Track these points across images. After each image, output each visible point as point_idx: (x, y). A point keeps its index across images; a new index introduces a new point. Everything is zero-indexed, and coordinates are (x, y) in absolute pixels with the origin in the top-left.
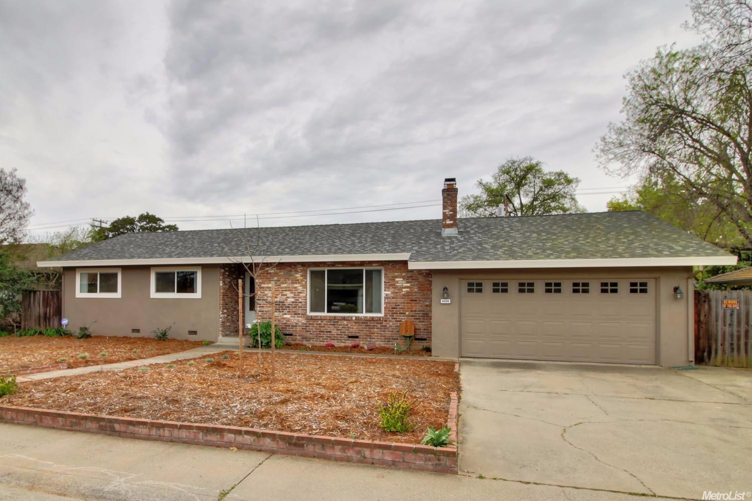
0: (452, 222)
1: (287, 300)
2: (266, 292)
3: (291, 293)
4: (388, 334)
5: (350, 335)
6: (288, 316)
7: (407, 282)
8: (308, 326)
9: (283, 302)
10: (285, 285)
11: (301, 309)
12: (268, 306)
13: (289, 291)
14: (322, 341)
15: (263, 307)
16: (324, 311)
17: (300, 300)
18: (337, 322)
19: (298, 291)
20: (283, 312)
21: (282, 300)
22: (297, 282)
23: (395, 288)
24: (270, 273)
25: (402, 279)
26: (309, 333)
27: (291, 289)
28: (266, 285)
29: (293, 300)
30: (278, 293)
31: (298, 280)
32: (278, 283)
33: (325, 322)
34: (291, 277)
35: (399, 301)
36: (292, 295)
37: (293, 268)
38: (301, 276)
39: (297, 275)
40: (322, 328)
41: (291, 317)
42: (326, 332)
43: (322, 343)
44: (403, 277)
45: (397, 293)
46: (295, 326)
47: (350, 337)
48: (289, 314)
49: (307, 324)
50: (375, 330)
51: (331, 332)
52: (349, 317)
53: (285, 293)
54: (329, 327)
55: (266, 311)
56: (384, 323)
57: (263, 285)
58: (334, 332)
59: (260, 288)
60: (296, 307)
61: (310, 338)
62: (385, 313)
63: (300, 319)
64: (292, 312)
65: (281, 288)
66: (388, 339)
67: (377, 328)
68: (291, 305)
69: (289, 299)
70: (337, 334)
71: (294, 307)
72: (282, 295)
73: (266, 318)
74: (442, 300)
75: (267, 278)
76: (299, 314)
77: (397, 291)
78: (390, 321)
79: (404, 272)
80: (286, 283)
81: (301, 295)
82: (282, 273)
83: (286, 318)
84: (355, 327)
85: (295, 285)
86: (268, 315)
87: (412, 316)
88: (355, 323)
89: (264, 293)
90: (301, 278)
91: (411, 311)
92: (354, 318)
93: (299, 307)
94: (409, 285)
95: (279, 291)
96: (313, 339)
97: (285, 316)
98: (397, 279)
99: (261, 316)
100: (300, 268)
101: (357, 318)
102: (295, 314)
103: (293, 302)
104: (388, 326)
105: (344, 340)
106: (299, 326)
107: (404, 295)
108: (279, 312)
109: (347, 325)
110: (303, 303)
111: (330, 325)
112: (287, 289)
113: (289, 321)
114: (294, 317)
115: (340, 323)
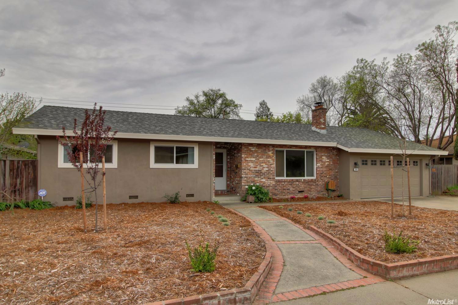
0: (324, 126)
1: (263, 169)
2: (250, 164)
3: (266, 164)
4: (319, 189)
5: (300, 190)
6: (264, 180)
7: (328, 159)
8: (277, 186)
9: (261, 171)
10: (262, 159)
11: (271, 175)
12: (251, 173)
13: (264, 163)
14: (284, 195)
15: (247, 174)
16: (283, 176)
17: (272, 170)
18: (293, 183)
19: (271, 163)
20: (260, 177)
21: (260, 169)
22: (270, 157)
23: (322, 162)
24: (252, 151)
25: (325, 157)
26: (277, 191)
27: (266, 162)
28: (249, 159)
29: (267, 169)
30: (257, 164)
31: (270, 156)
32: (258, 157)
33: (286, 183)
34: (266, 154)
35: (324, 169)
36: (267, 166)
37: (267, 148)
38: (272, 153)
39: (270, 153)
40: (284, 187)
41: (266, 180)
42: (287, 189)
43: (284, 196)
44: (326, 156)
45: (323, 165)
46: (268, 187)
47: (299, 192)
48: (264, 179)
49: (275, 185)
50: (313, 187)
51: (289, 189)
52: (300, 179)
53: (262, 164)
54: (288, 186)
55: (249, 177)
56: (317, 183)
57: (247, 159)
58: (291, 189)
59: (245, 161)
60: (269, 174)
61: (277, 194)
62: (316, 177)
63: (272, 182)
64: (267, 177)
65: (259, 161)
66: (319, 192)
67: (313, 186)
68: (266, 172)
69: (264, 169)
70: (293, 191)
71: (268, 174)
72: (260, 166)
73: (250, 182)
74: (354, 169)
75: (249, 154)
76: (271, 178)
77: (323, 164)
78: (320, 181)
79: (326, 153)
80: (262, 158)
81: (272, 166)
82: (260, 151)
83: (262, 181)
84: (302, 186)
85: (269, 159)
86: (251, 179)
87: (330, 178)
88: (302, 183)
89: (248, 164)
90: (272, 155)
91: (329, 175)
92: (303, 180)
93: (271, 174)
94: (328, 160)
95: (258, 163)
96: (279, 194)
97: (262, 180)
98: (323, 157)
99: (246, 181)
100: (271, 148)
101: (304, 180)
102: (268, 179)
103: (267, 171)
104: (319, 184)
105: (297, 194)
106: (271, 187)
107: (326, 166)
108: (258, 177)
109: (299, 184)
110: (273, 171)
111: (289, 185)
112: (263, 162)
113: (264, 183)
114: (268, 180)
115: (294, 183)
